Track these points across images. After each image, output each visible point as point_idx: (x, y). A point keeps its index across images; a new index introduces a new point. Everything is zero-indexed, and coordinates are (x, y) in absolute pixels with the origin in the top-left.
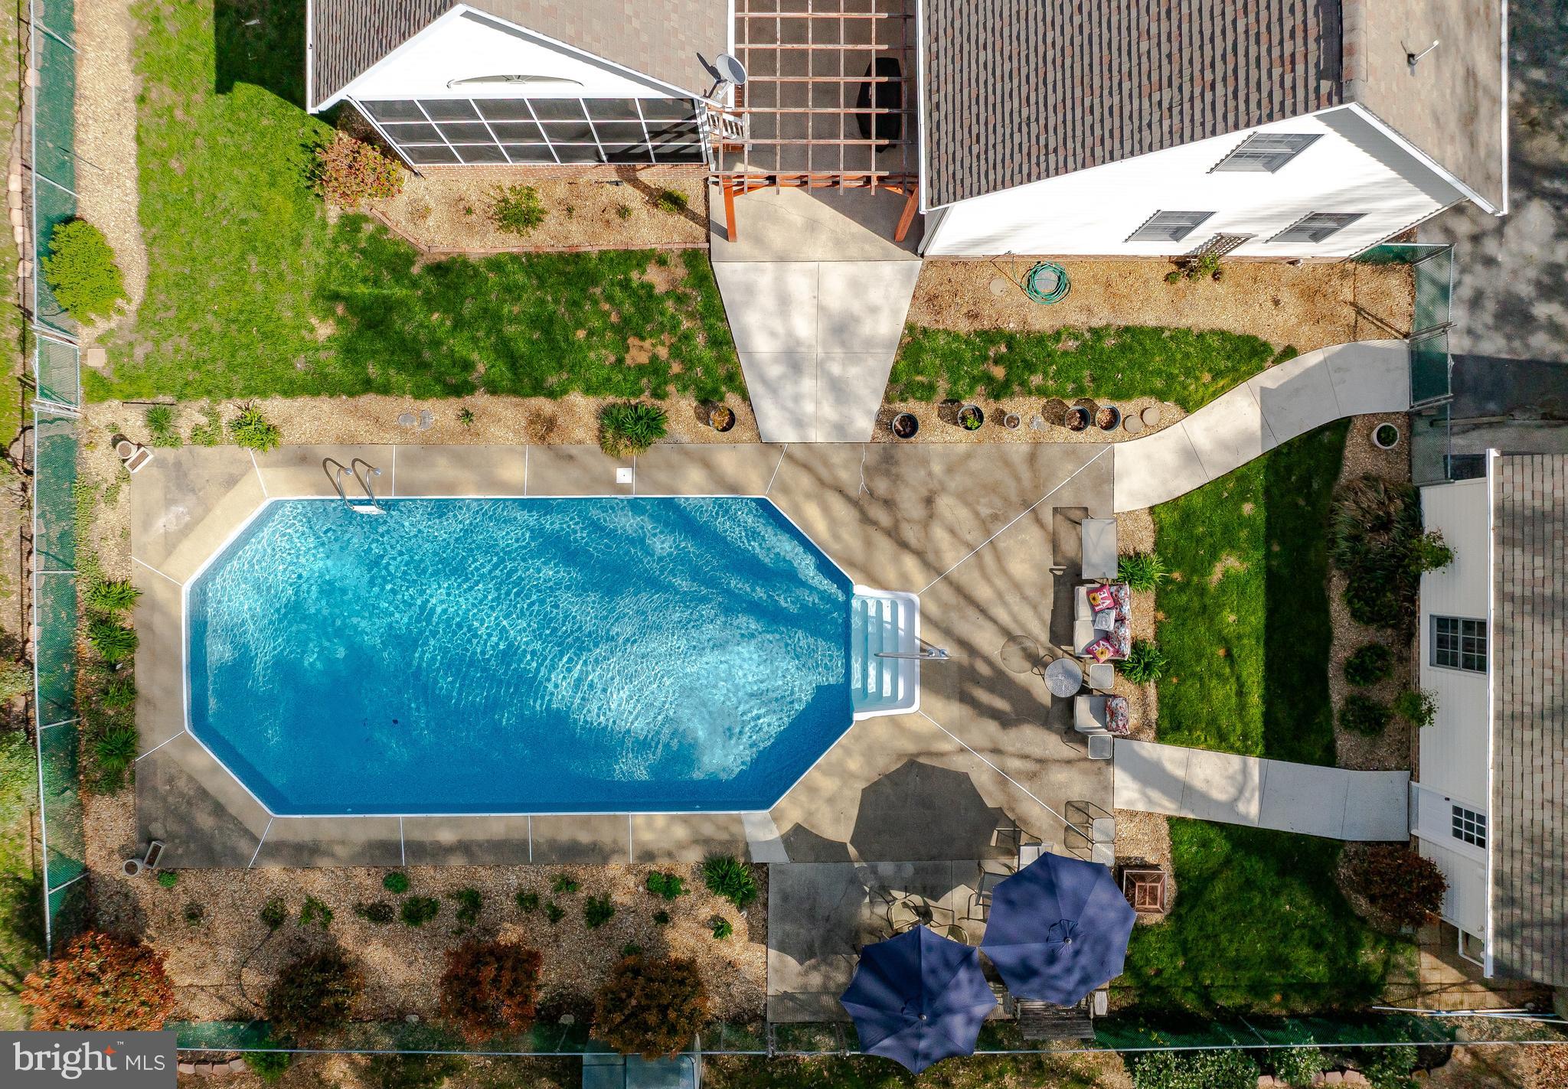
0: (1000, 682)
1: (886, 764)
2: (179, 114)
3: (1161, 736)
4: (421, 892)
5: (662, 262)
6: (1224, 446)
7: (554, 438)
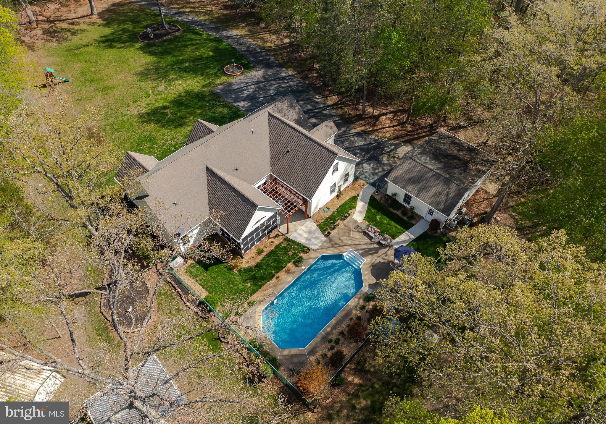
0: (370, 249)
1: (370, 269)
2: (204, 278)
3: (394, 239)
4: (335, 339)
5: (282, 243)
6: (362, 208)
7: (291, 271)
